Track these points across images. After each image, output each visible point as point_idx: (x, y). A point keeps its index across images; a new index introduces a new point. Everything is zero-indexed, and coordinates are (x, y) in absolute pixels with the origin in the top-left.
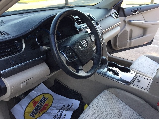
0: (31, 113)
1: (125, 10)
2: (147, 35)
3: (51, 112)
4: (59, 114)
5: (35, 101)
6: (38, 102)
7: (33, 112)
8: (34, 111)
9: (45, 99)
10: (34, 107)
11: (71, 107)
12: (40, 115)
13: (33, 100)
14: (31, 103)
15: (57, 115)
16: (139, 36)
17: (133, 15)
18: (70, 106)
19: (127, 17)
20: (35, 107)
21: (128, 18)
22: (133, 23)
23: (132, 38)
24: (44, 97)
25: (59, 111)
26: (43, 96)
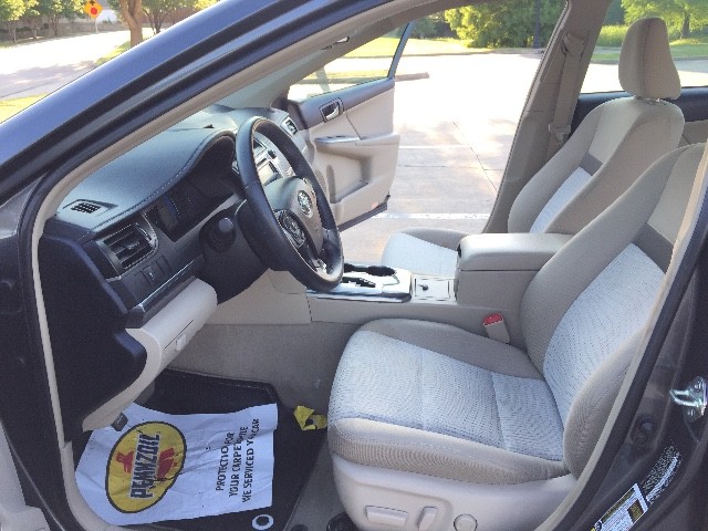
0: (133, 491)
1: (302, 107)
2: (375, 181)
3: (201, 463)
4: (231, 457)
5: (120, 454)
6: (131, 454)
7: (134, 484)
8: (137, 481)
9: (152, 439)
10: (129, 471)
11: (255, 430)
12: (169, 482)
13: (116, 453)
14: (113, 462)
15: (223, 463)
16: (353, 187)
17: (325, 121)
18: (250, 428)
19: (311, 130)
20: (133, 470)
21: (313, 132)
22: (331, 146)
23: (337, 196)
24: (144, 436)
25: (225, 450)
26: (139, 434)
